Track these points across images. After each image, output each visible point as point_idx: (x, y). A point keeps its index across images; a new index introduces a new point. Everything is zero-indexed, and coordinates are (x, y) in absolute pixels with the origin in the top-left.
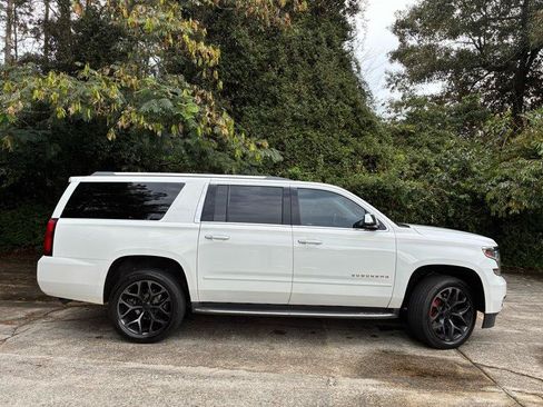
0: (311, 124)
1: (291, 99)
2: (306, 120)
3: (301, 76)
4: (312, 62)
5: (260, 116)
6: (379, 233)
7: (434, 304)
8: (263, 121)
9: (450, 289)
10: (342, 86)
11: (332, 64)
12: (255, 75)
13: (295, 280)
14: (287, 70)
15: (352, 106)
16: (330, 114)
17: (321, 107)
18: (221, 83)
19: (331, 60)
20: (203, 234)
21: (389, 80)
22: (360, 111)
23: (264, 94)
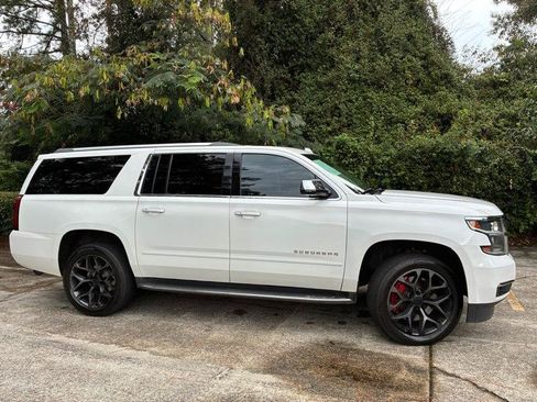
0: (373, 84)
1: (348, 59)
2: (365, 81)
3: (361, 32)
4: (375, 15)
5: (317, 82)
6: (330, 202)
7: (393, 289)
8: (320, 86)
9: (419, 271)
10: (410, 37)
11: (397, 12)
12: (313, 39)
13: (232, 256)
14: (348, 28)
15: (424, 58)
16: (395, 69)
17: (382, 64)
18: (242, 50)
19: (397, 8)
20: (141, 207)
21: (496, 24)
22: (433, 63)
23: (321, 57)
